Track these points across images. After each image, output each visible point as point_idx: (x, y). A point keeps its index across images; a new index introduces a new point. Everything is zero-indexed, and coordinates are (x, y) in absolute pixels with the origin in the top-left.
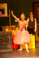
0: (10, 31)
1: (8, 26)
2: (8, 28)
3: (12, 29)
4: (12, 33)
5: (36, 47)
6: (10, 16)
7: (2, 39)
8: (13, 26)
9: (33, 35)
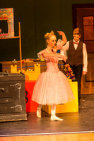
0: (20, 71)
1: (15, 61)
2: (16, 66)
3: (26, 68)
4: (24, 77)
5: (79, 109)
6: (20, 37)
7: (3, 91)
8: (28, 61)
9: (73, 81)
